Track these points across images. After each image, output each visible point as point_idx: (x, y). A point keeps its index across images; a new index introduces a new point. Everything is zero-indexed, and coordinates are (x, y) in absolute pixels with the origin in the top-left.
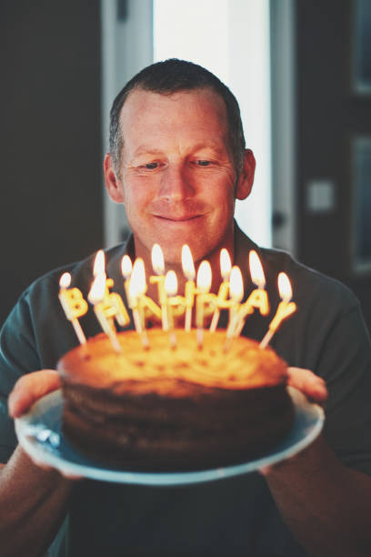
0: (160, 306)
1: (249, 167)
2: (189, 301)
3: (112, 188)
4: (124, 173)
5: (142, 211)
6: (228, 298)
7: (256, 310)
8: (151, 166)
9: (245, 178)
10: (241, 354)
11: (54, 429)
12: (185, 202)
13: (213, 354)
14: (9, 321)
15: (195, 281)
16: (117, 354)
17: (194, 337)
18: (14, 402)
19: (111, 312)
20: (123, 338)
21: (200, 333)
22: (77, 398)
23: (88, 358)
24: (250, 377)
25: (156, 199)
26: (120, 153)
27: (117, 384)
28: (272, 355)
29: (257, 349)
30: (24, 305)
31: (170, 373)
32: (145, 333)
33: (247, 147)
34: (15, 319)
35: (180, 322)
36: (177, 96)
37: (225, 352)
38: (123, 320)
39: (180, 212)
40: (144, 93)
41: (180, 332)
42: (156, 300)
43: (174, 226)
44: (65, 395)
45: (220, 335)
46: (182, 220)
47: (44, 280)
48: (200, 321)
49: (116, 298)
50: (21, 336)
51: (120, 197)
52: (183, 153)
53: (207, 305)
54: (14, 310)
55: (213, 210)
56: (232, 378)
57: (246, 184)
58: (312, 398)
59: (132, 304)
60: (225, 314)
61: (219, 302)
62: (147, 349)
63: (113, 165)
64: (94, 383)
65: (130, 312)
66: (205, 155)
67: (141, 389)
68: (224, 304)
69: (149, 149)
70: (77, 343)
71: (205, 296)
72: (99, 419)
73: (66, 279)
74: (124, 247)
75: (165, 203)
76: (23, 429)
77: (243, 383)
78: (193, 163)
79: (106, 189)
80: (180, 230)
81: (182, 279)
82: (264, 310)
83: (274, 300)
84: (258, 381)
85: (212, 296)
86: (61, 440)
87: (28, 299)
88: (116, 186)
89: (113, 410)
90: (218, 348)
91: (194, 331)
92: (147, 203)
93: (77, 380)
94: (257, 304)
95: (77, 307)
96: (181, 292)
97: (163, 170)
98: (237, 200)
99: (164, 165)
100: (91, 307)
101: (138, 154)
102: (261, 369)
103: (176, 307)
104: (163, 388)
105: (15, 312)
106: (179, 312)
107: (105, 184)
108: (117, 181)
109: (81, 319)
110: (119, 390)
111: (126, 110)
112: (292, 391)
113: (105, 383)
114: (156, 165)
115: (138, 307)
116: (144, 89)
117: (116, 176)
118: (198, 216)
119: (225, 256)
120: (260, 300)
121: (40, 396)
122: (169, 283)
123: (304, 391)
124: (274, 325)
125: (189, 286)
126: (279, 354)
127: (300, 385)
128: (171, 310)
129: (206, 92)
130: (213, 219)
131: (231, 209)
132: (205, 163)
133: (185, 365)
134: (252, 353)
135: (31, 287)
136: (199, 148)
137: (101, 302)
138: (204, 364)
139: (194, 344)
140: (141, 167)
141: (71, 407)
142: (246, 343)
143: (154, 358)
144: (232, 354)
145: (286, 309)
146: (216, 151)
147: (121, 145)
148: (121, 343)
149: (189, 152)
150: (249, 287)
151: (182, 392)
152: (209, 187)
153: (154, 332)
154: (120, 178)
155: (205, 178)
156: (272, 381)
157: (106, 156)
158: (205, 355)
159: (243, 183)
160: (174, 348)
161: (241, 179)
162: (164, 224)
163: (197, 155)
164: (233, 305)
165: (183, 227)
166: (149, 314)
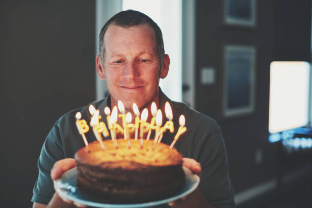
0: (123, 128)
1: (167, 63)
2: (136, 126)
3: (100, 72)
4: (106, 65)
5: (115, 84)
6: (155, 125)
7: (168, 130)
8: (118, 62)
9: (164, 68)
10: (161, 151)
11: (73, 186)
12: (134, 80)
13: (147, 150)
14: (49, 135)
15: (140, 117)
16: (103, 150)
17: (139, 143)
18: (53, 173)
19: (100, 131)
20: (106, 143)
21: (142, 140)
22: (84, 170)
23: (89, 152)
24: (164, 161)
25: (121, 78)
26: (104, 55)
27: (103, 163)
28: (175, 151)
29: (168, 148)
30: (57, 128)
31: (128, 158)
32: (116, 140)
33: (165, 53)
34: (52, 135)
35: (132, 136)
36: (131, 28)
37: (153, 149)
38: (106, 134)
39: (132, 85)
40: (116, 26)
41: (132, 140)
42: (121, 125)
43: (129, 91)
44: (79, 169)
45: (151, 142)
46: (133, 88)
47: (66, 116)
48: (141, 135)
49: (102, 124)
50: (56, 143)
51: (104, 77)
52: (134, 56)
53: (145, 128)
54: (52, 130)
55: (148, 84)
56: (156, 161)
57: (165, 71)
58: (194, 172)
59: (110, 127)
60: (153, 132)
61: (151, 126)
62: (117, 148)
63: (101, 61)
64: (92, 163)
65: (109, 131)
66: (145, 57)
67: (114, 166)
68: (153, 128)
69: (118, 54)
70: (84, 145)
71: (144, 124)
72: (95, 180)
73: (78, 115)
74: (106, 100)
75: (125, 80)
76: (58, 185)
77: (161, 164)
78: (139, 60)
79: (97, 72)
80: (132, 93)
81: (134, 116)
82: (172, 130)
83: (177, 126)
84: (168, 163)
85: (148, 123)
86: (76, 190)
87: (59, 125)
88: (102, 71)
89: (101, 175)
90: (150, 148)
91: (139, 140)
92: (117, 80)
93: (84, 162)
94: (168, 127)
95: (84, 128)
96: (133, 122)
97: (125, 64)
98: (160, 79)
99: (124, 61)
100: (91, 128)
101: (113, 57)
102: (170, 157)
103: (130, 128)
104: (124, 165)
105: (52, 131)
106: (132, 130)
107: (97, 70)
108: (103, 69)
109: (86, 134)
110: (104, 166)
111: (107, 34)
112: (184, 168)
113: (98, 163)
114: (121, 61)
115: (113, 129)
116: (116, 24)
117: (102, 67)
118: (141, 87)
119: (154, 105)
120: (170, 126)
121: (66, 171)
122: (128, 118)
123: (191, 169)
124: (177, 137)
125: (137, 119)
126: (178, 150)
127: (189, 166)
128: (128, 129)
129: (146, 26)
130: (148, 88)
131: (157, 83)
132: (145, 61)
133: (134, 155)
134: (166, 150)
135: (60, 119)
136: (142, 53)
137: (96, 126)
138: (144, 155)
139: (139, 146)
140: (114, 62)
141: (81, 175)
142: (163, 146)
143: (120, 152)
144: (156, 151)
145: (182, 130)
146: (150, 55)
147: (105, 51)
148: (105, 145)
149: (137, 55)
150: (165, 120)
151: (133, 167)
152: (146, 73)
153: (120, 140)
154: (104, 68)
155: (145, 68)
156: (175, 163)
157: (97, 57)
158: (144, 151)
159: (163, 70)
160: (130, 148)
161: (163, 69)
162: (125, 90)
163: (140, 57)
164: (157, 128)
165: (134, 91)
166: (118, 131)
